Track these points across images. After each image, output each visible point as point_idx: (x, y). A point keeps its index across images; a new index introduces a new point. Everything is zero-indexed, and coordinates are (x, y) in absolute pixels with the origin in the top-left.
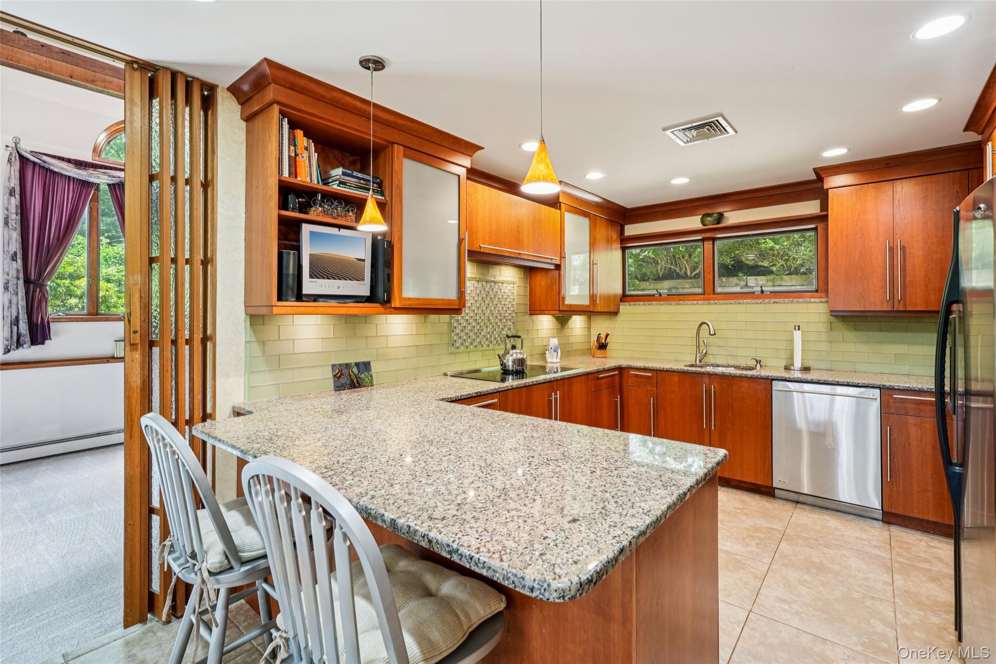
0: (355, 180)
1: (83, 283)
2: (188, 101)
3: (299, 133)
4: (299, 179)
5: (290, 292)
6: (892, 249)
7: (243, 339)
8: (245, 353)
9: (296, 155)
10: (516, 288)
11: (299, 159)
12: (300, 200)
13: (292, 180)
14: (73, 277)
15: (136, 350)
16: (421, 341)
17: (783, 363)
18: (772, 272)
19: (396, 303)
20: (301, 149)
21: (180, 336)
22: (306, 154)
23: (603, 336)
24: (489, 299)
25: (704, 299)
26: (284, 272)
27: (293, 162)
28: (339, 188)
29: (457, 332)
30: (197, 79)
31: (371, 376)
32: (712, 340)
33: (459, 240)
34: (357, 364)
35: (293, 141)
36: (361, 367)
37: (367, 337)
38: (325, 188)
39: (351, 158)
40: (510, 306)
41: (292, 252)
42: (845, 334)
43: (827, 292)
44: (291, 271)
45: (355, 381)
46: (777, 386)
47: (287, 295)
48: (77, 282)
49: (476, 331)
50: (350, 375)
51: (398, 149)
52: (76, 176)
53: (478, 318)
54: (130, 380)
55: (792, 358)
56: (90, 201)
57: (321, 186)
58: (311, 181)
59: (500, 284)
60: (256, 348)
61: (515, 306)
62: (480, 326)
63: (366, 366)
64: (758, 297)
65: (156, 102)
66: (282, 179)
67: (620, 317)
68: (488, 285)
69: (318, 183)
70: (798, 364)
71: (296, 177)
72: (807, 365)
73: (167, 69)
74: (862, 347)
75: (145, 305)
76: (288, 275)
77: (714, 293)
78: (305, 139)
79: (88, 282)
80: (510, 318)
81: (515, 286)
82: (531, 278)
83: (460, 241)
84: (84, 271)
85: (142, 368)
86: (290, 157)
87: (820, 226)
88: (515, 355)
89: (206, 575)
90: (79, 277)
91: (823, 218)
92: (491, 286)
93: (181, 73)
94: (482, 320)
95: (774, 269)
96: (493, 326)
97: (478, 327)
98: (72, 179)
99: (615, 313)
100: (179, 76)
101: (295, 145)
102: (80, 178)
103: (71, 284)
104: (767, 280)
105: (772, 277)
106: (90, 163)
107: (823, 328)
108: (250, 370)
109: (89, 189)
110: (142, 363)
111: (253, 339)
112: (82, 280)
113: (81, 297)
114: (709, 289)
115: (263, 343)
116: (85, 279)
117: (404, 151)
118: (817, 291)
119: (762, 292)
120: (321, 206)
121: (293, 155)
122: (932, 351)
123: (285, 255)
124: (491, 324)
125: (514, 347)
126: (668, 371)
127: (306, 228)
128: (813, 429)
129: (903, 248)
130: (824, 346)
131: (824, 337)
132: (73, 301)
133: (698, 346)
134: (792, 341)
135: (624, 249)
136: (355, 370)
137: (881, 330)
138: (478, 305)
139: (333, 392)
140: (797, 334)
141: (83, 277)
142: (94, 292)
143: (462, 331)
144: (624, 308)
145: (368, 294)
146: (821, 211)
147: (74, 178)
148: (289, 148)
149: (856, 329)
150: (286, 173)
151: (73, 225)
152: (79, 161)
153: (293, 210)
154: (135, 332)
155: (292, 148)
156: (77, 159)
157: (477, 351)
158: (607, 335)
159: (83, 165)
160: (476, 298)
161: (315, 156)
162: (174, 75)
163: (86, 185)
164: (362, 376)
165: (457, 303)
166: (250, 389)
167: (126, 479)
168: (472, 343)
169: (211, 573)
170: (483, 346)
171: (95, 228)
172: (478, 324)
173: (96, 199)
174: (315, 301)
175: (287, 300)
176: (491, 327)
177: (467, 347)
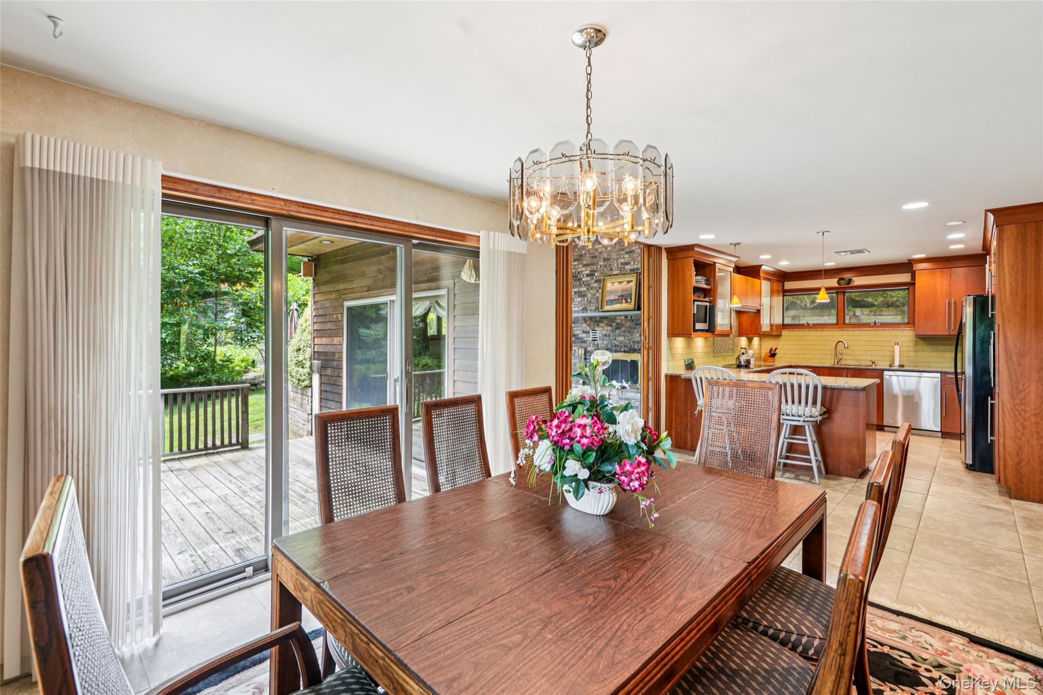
6: (949, 304)
7: (666, 347)
8: (667, 353)
17: (888, 363)
18: (874, 306)
23: (774, 349)
25: (839, 328)
29: (715, 346)
32: (845, 351)
37: (692, 347)
42: (923, 346)
43: (914, 324)
46: (886, 373)
51: (717, 265)
55: (893, 361)
64: (872, 327)
67: (782, 338)
70: (897, 363)
72: (902, 364)
74: (934, 354)
77: (844, 324)
82: (739, 317)
87: (911, 288)
88: (745, 358)
91: (912, 284)
94: (723, 340)
95: (876, 303)
99: (780, 336)
104: (871, 311)
105: (874, 309)
107: (911, 344)
108: (668, 360)
114: (841, 322)
118: (908, 324)
119: (875, 323)
122: (953, 354)
125: (743, 354)
126: (822, 367)
128: (905, 394)
129: (955, 303)
130: (912, 354)
131: (912, 349)
133: (836, 355)
134: (893, 351)
135: (784, 296)
137: (944, 345)
140: (897, 348)
143: (717, 345)
144: (785, 333)
145: (708, 329)
146: (912, 280)
149: (930, 344)
157: (721, 356)
158: (776, 349)
164: (692, 365)
165: (730, 332)
168: (719, 351)
170: (723, 353)
172: (722, 342)
176: (725, 343)
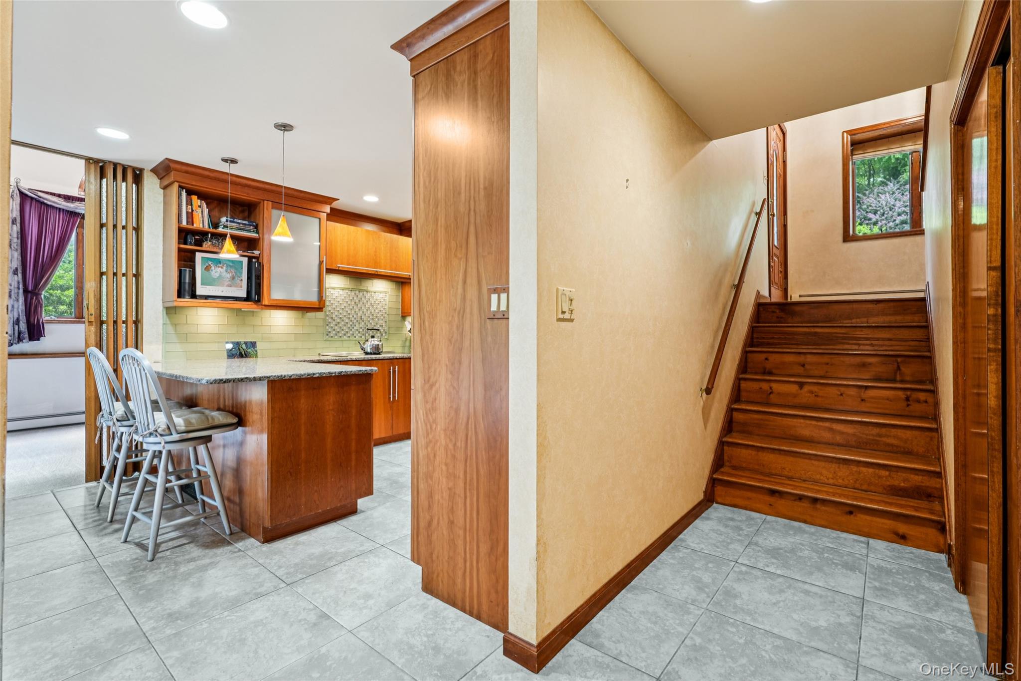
0: (236, 224)
1: (71, 292)
2: (124, 179)
3: (194, 198)
4: (195, 225)
5: (187, 294)
7: (161, 322)
8: (163, 330)
9: (192, 211)
10: (388, 296)
11: (194, 213)
12: (196, 237)
13: (190, 227)
14: (63, 288)
15: (92, 325)
16: (299, 330)
19: (266, 302)
20: (196, 207)
21: (119, 318)
22: (199, 210)
24: (361, 303)
26: (182, 281)
27: (190, 216)
28: (223, 230)
29: (332, 325)
30: (130, 166)
31: (256, 351)
33: (320, 261)
34: (246, 343)
35: (189, 202)
36: (249, 345)
37: (254, 325)
38: (214, 231)
39: (240, 209)
40: (382, 309)
41: (188, 269)
44: (187, 281)
45: (243, 353)
47: (184, 295)
48: (66, 293)
49: (349, 326)
50: (239, 350)
51: (267, 204)
52: (65, 208)
53: (351, 316)
54: (88, 342)
56: (77, 227)
57: (212, 230)
58: (203, 227)
59: (373, 293)
60: (170, 328)
61: (387, 310)
62: (353, 323)
63: (253, 344)
65: (104, 180)
66: (181, 226)
68: (361, 294)
69: (209, 228)
71: (193, 224)
73: (110, 162)
75: (97, 299)
76: (185, 283)
78: (199, 200)
79: (76, 292)
80: (382, 318)
81: (387, 294)
82: (402, 289)
83: (321, 263)
84: (72, 284)
85: (96, 336)
86: (187, 213)
88: (373, 342)
89: (115, 420)
90: (68, 289)
92: (363, 294)
93: (120, 164)
94: (355, 319)
96: (365, 323)
97: (351, 323)
98: (62, 210)
100: (118, 166)
101: (192, 205)
102: (68, 209)
103: (63, 295)
106: (77, 197)
108: (166, 340)
109: (76, 218)
110: (96, 333)
111: (168, 322)
112: (70, 290)
113: (70, 304)
115: (175, 325)
116: (73, 289)
117: (272, 205)
120: (210, 241)
121: (190, 211)
123: (183, 271)
124: (363, 321)
125: (373, 337)
127: (199, 256)
132: (62, 308)
136: (244, 346)
138: (351, 307)
139: (226, 359)
141: (72, 288)
142: (80, 300)
143: (336, 325)
145: (245, 296)
147: (63, 210)
148: (187, 207)
150: (184, 223)
151: (63, 247)
152: (68, 196)
153: (191, 244)
154: (91, 315)
155: (190, 207)
156: (65, 194)
157: (350, 340)
159: (71, 199)
160: (349, 303)
161: (206, 211)
162: (115, 165)
163: (73, 214)
164: (249, 350)
165: (317, 303)
166: (166, 353)
167: (86, 398)
168: (345, 335)
169: (118, 420)
170: (355, 337)
171: (81, 248)
172: (351, 321)
173: (81, 226)
174: (206, 299)
175: (184, 298)
176: (363, 324)
177: (341, 337)
